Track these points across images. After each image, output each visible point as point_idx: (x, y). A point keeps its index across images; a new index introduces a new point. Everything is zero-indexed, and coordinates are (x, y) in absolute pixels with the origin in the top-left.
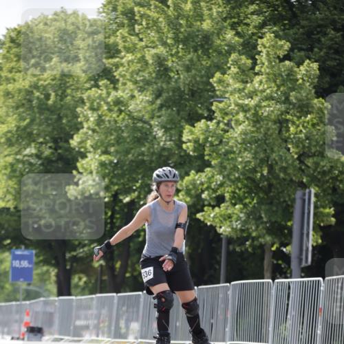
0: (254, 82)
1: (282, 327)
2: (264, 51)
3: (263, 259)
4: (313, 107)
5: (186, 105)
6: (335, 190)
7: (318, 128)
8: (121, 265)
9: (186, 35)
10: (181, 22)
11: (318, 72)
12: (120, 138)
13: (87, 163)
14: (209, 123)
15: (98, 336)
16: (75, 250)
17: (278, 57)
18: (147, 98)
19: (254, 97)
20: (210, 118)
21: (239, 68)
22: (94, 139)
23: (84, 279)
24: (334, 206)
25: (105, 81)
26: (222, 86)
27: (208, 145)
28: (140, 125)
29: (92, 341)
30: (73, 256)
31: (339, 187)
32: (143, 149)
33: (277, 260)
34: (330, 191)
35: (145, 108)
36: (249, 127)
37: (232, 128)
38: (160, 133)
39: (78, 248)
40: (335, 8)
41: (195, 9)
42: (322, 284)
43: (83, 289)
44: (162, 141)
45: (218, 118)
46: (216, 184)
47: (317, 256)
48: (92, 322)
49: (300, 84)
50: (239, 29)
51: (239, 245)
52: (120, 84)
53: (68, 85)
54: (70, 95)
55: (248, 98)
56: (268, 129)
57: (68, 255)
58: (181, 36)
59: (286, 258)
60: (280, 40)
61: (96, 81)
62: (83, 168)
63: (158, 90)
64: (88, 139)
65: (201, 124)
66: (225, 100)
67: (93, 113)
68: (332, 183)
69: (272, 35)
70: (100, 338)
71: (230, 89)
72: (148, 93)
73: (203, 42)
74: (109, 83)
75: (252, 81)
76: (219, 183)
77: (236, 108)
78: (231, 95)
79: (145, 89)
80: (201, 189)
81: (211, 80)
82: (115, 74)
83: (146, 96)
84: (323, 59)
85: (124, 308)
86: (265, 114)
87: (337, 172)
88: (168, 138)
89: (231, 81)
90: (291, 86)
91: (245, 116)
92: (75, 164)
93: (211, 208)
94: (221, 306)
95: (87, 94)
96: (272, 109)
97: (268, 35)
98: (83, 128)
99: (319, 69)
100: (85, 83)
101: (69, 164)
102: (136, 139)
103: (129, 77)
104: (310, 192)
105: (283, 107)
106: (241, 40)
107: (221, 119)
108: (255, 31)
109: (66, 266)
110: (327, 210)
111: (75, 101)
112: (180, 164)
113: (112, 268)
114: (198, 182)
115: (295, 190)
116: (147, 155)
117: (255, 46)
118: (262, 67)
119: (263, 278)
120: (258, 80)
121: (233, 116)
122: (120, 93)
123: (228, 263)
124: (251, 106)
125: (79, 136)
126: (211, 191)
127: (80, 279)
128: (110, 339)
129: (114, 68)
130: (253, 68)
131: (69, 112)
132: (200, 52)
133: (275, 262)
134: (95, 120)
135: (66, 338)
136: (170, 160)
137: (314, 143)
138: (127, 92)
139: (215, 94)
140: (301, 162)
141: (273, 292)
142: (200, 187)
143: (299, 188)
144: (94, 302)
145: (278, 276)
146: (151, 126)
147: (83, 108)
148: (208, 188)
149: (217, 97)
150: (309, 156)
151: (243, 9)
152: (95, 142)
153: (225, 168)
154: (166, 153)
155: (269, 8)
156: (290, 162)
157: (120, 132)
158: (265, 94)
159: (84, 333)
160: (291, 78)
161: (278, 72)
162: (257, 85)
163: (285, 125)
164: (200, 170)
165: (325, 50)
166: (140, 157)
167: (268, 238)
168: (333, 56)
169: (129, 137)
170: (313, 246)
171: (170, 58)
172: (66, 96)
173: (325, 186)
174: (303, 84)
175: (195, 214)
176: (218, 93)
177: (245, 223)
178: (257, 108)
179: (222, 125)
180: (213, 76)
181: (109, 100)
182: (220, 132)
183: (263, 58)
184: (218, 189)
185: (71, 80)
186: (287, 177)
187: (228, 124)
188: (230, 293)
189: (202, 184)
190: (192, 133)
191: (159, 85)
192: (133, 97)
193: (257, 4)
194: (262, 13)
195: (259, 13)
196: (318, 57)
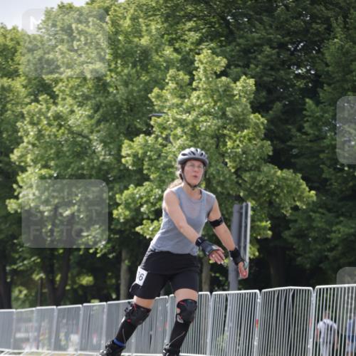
0: (192, 98)
1: (220, 339)
2: (202, 67)
3: (201, 272)
4: (249, 122)
5: (125, 120)
6: (271, 203)
7: (254, 142)
8: (61, 278)
9: (124, 51)
10: (120, 38)
11: (254, 88)
12: (59, 152)
13: (27, 176)
14: (147, 137)
15: (38, 349)
16: (15, 264)
17: (215, 73)
18: (87, 113)
19: (192, 112)
20: (148, 133)
21: (177, 83)
22: (34, 154)
23: (25, 292)
24: (270, 219)
25: (45, 95)
26: (161, 101)
27: (147, 159)
28: (79, 139)
29: (32, 353)
30: (14, 269)
31: (275, 201)
32: (83, 163)
33: (215, 273)
34: (267, 205)
35: (84, 122)
36: (187, 142)
37: (170, 142)
38: (99, 148)
39: (18, 261)
40: (271, 26)
41: (134, 25)
42: (259, 296)
43: (24, 302)
44: (101, 155)
45: (156, 133)
46: (155, 198)
47: (254, 268)
48: (32, 335)
49: (237, 100)
50: (177, 45)
52: (60, 99)
53: (8, 99)
54: (10, 110)
55: (186, 113)
56: (206, 144)
57: (8, 268)
58: (119, 52)
59: (224, 271)
60: (218, 56)
61: (36, 96)
62: (23, 181)
63: (97, 105)
64: (28, 153)
65: (140, 139)
66: (163, 115)
67: (33, 128)
68: (268, 197)
69: (209, 51)
70: (40, 350)
71: (168, 104)
72: (88, 108)
73: (142, 58)
74: (48, 98)
75: (190, 96)
76: (157, 196)
77: (174, 123)
78: (169, 110)
79: (84, 104)
80: (140, 203)
81: (149, 95)
82: (55, 89)
83: (85, 111)
84: (260, 75)
85: (65, 321)
86: (203, 129)
87: (273, 186)
88: (107, 152)
89: (169, 96)
90: (227, 101)
91: (183, 131)
92: (16, 178)
93: (149, 221)
94: (160, 318)
95: (27, 108)
96: (209, 124)
97: (205, 51)
98: (23, 142)
99: (256, 85)
100: (26, 97)
101: (9, 178)
102: (75, 154)
103: (68, 93)
104: (247, 206)
105: (220, 122)
106: (180, 57)
107: (159, 134)
108: (192, 47)
109: (6, 279)
110: (264, 224)
111: (15, 116)
112: (120, 178)
113: (52, 282)
114: (137, 196)
115: (233, 204)
116: (87, 169)
117: (192, 62)
118: (199, 83)
120: (195, 95)
121: (172, 131)
122: (60, 108)
124: (188, 121)
125: (20, 150)
126: (150, 205)
127: (20, 292)
128: (50, 351)
129: (54, 83)
130: (190, 84)
131: (9, 127)
132: (139, 68)
133: (213, 275)
134: (35, 135)
135: (7, 350)
136: (109, 174)
137: (250, 158)
138: (66, 106)
139: (154, 108)
140: (239, 176)
141: (211, 304)
142: (139, 201)
143: (237, 202)
144: (35, 315)
145: (216, 288)
146: (90, 140)
147: (23, 122)
148: (147, 202)
149: (156, 112)
150: (246, 171)
151: (181, 26)
152: (35, 156)
153: (163, 182)
154: (105, 167)
155: (206, 24)
156: (227, 176)
157: (60, 146)
158: (202, 109)
159: (24, 346)
160: (228, 93)
161: (215, 87)
162: (194, 101)
163: (222, 140)
164: (139, 184)
165: (261, 66)
166: (80, 172)
168: (270, 72)
169: (69, 151)
170: (250, 258)
171: (108, 73)
172: (6, 111)
173: (262, 200)
174: (240, 99)
175: (134, 228)
176: (156, 108)
178: (195, 124)
179: (160, 140)
180: (151, 92)
181: (49, 114)
182: (159, 146)
183: (200, 74)
184: (157, 203)
185: (11, 94)
186: (224, 191)
187: (166, 139)
188: (168, 305)
189: (141, 198)
190: (131, 147)
191: (97, 99)
192: (72, 112)
193: (194, 21)
194: (199, 30)
195: (196, 29)
196: (254, 72)
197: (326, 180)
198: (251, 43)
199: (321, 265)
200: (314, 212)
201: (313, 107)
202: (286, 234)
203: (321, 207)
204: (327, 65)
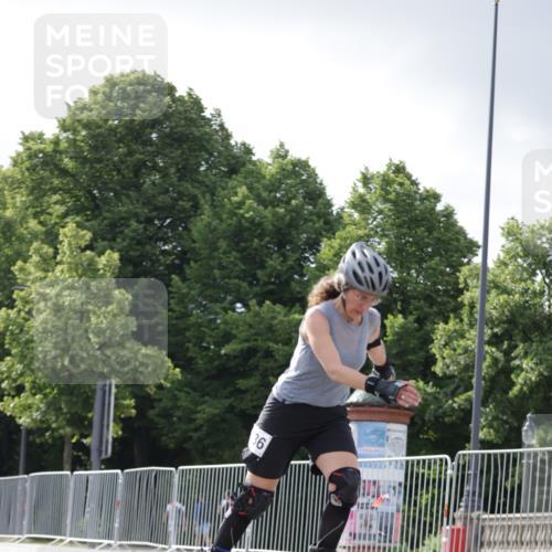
0: (56, 271)
2: (66, 241)
3: (62, 450)
11: (119, 262)
14: (10, 311)
17: (80, 247)
20: (11, 306)
21: (41, 256)
24: (135, 397)
26: (24, 274)
27: (8, 333)
33: (77, 452)
37: (32, 316)
40: (138, 201)
42: (121, 477)
45: (19, 307)
46: (17, 374)
49: (101, 274)
50: (42, 218)
51: (39, 437)
59: (86, 450)
60: (82, 229)
65: (2, 312)
66: (26, 288)
69: (74, 225)
71: (31, 277)
75: (53, 270)
76: (19, 372)
78: (32, 283)
81: (12, 268)
89: (32, 270)
93: (10, 398)
94: (20, 498)
97: (69, 225)
99: (121, 260)
104: (110, 385)
106: (44, 229)
107: (22, 308)
108: (58, 221)
110: (127, 402)
117: (57, 235)
118: (63, 256)
119: (62, 470)
120: (60, 269)
123: (28, 455)
126: (11, 381)
130: (55, 258)
133: (75, 454)
139: (16, 282)
141: (72, 484)
148: (7, 378)
149: (19, 285)
151: (46, 198)
153: (25, 357)
155: (72, 198)
160: (92, 267)
161: (79, 261)
162: (59, 274)
165: (127, 241)
167: (68, 430)
168: (135, 247)
170: (114, 440)
174: (104, 274)
176: (19, 281)
177: (45, 413)
179: (23, 314)
180: (14, 264)
182: (21, 321)
183: (64, 247)
184: (18, 379)
187: (29, 313)
188: (28, 485)
193: (60, 194)
194: (64, 203)
195: (62, 203)
196: (120, 246)
197: (191, 359)
198: (117, 217)
199: (186, 445)
200: (180, 391)
201: (180, 283)
202: (151, 413)
203: (186, 386)
204: (194, 242)
